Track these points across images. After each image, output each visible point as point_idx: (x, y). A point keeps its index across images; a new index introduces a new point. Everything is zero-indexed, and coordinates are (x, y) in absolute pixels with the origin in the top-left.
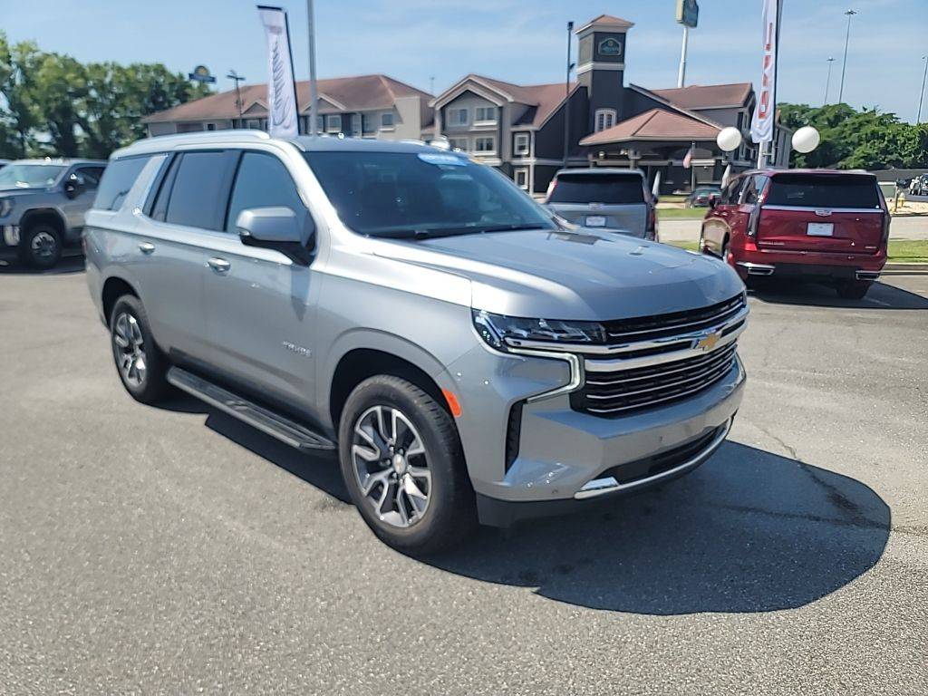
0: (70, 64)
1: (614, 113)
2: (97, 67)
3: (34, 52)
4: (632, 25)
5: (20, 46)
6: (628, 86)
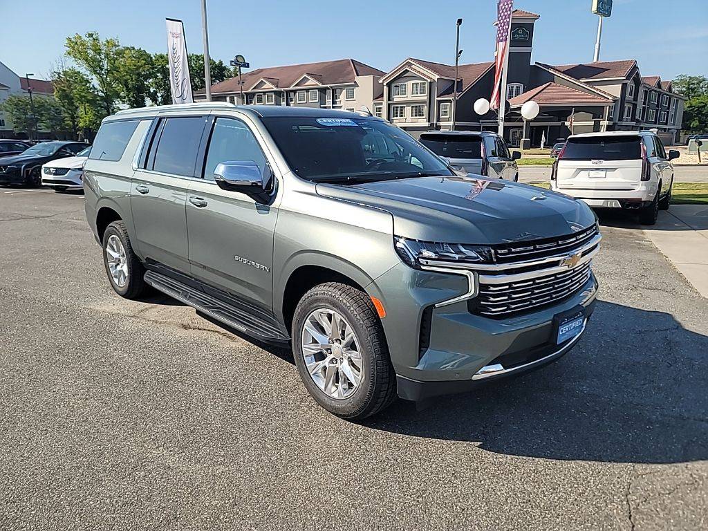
0: (142, 55)
1: (522, 86)
2: (162, 57)
3: (116, 46)
4: (537, 17)
5: (108, 42)
6: (534, 64)
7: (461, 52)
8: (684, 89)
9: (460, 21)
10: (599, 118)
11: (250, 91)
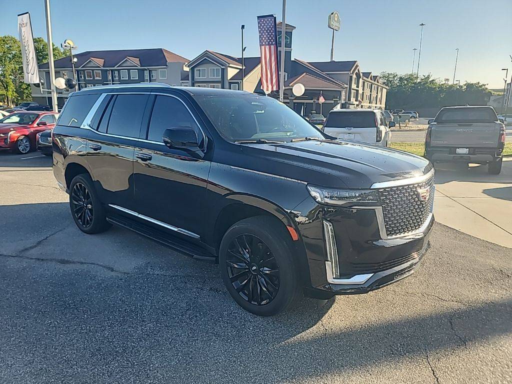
1: (286, 75)
6: (294, 60)
7: (245, 48)
8: (385, 81)
9: (243, 27)
10: (337, 98)
11: (80, 68)
